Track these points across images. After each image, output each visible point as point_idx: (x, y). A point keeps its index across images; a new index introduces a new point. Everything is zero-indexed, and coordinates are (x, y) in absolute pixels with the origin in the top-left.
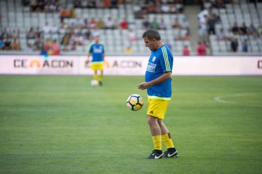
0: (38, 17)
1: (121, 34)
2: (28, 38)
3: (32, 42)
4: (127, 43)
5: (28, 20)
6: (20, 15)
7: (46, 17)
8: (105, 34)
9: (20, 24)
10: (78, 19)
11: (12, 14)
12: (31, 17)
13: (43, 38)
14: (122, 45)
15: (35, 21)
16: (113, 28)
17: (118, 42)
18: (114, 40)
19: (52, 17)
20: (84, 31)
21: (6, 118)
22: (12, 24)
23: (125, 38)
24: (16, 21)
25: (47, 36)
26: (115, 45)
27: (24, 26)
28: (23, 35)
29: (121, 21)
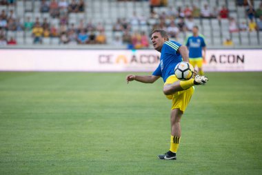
0: (125, 7)
1: (220, 24)
2: (115, 30)
3: (119, 34)
4: (226, 34)
5: (114, 10)
6: (106, 4)
7: (135, 7)
8: (201, 24)
9: (106, 15)
10: (171, 8)
11: (97, 4)
12: (118, 7)
13: (130, 30)
14: (221, 36)
15: (122, 10)
16: (211, 17)
17: (216, 34)
18: (212, 30)
19: (142, 6)
20: (178, 21)
21: (90, 121)
22: (98, 15)
23: (224, 28)
24: (101, 11)
25: (135, 28)
26: (212, 36)
27: (110, 18)
28: (109, 28)
29: (220, 8)
